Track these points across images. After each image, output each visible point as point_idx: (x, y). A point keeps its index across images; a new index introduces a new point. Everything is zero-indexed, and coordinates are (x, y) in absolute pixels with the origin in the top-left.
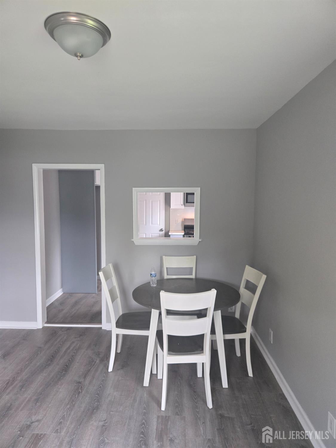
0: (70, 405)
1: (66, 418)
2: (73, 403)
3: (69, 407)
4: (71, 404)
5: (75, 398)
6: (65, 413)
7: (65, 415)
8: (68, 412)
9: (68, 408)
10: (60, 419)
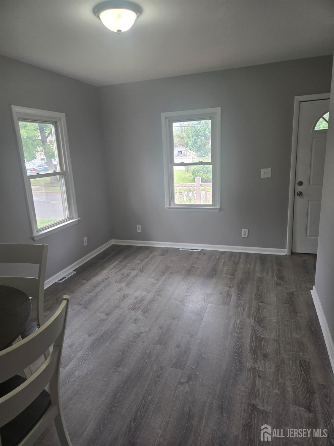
0: (148, 400)
1: (153, 382)
2: (145, 402)
3: (149, 396)
4: (146, 400)
5: (140, 411)
6: (154, 388)
7: (154, 386)
8: (151, 389)
9: (151, 396)
10: (159, 381)
